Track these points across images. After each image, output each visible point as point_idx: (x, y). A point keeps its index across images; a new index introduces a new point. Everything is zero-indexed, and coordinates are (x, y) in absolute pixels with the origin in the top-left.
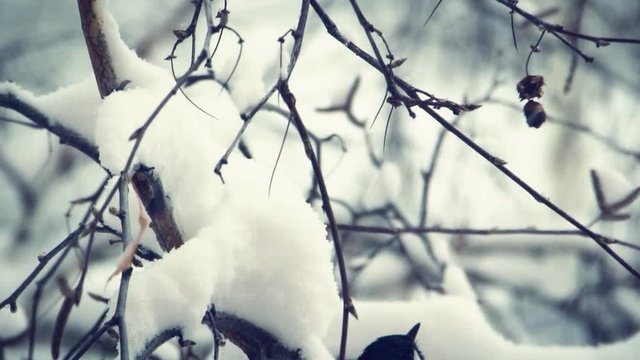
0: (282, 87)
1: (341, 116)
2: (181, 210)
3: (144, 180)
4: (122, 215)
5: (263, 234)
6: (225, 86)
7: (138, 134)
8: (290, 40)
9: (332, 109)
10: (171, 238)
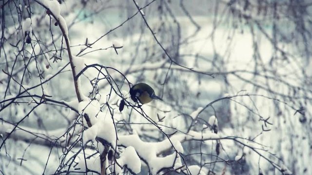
0: (107, 104)
1: (116, 106)
2: (92, 121)
3: (86, 116)
4: (82, 122)
5: (105, 125)
6: (99, 101)
7: (83, 110)
8: (108, 96)
9: (114, 104)
10: (90, 125)
